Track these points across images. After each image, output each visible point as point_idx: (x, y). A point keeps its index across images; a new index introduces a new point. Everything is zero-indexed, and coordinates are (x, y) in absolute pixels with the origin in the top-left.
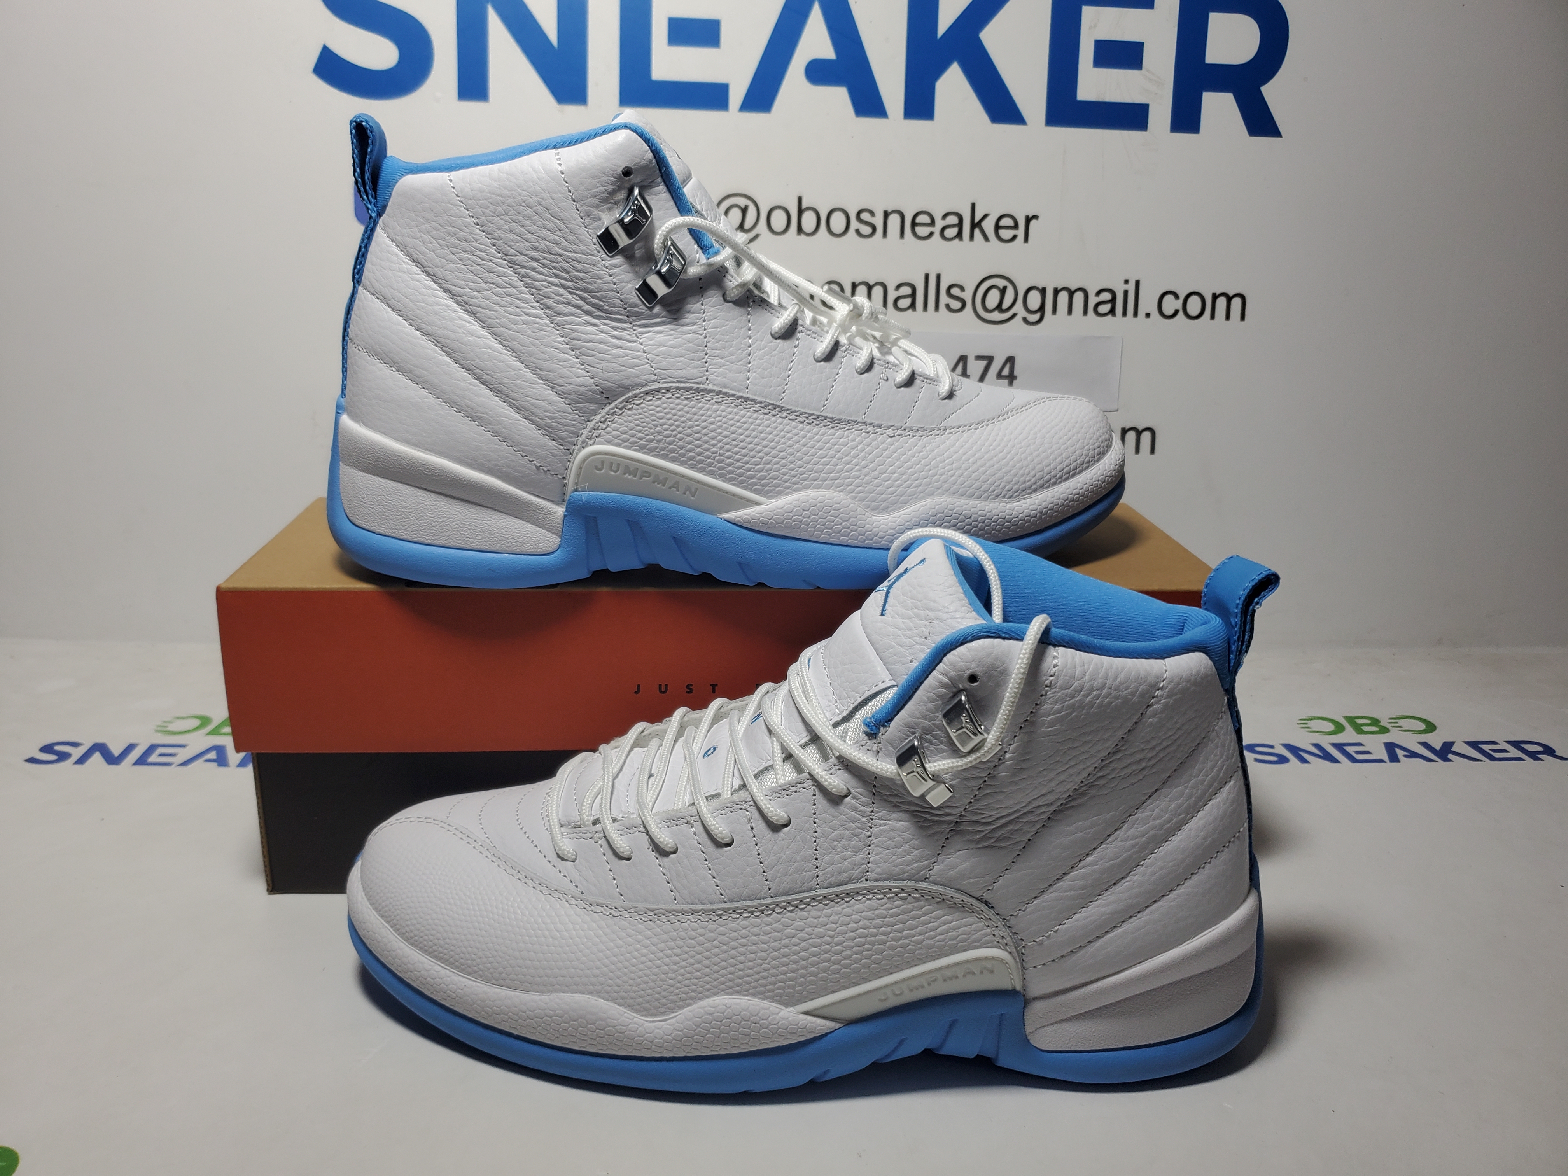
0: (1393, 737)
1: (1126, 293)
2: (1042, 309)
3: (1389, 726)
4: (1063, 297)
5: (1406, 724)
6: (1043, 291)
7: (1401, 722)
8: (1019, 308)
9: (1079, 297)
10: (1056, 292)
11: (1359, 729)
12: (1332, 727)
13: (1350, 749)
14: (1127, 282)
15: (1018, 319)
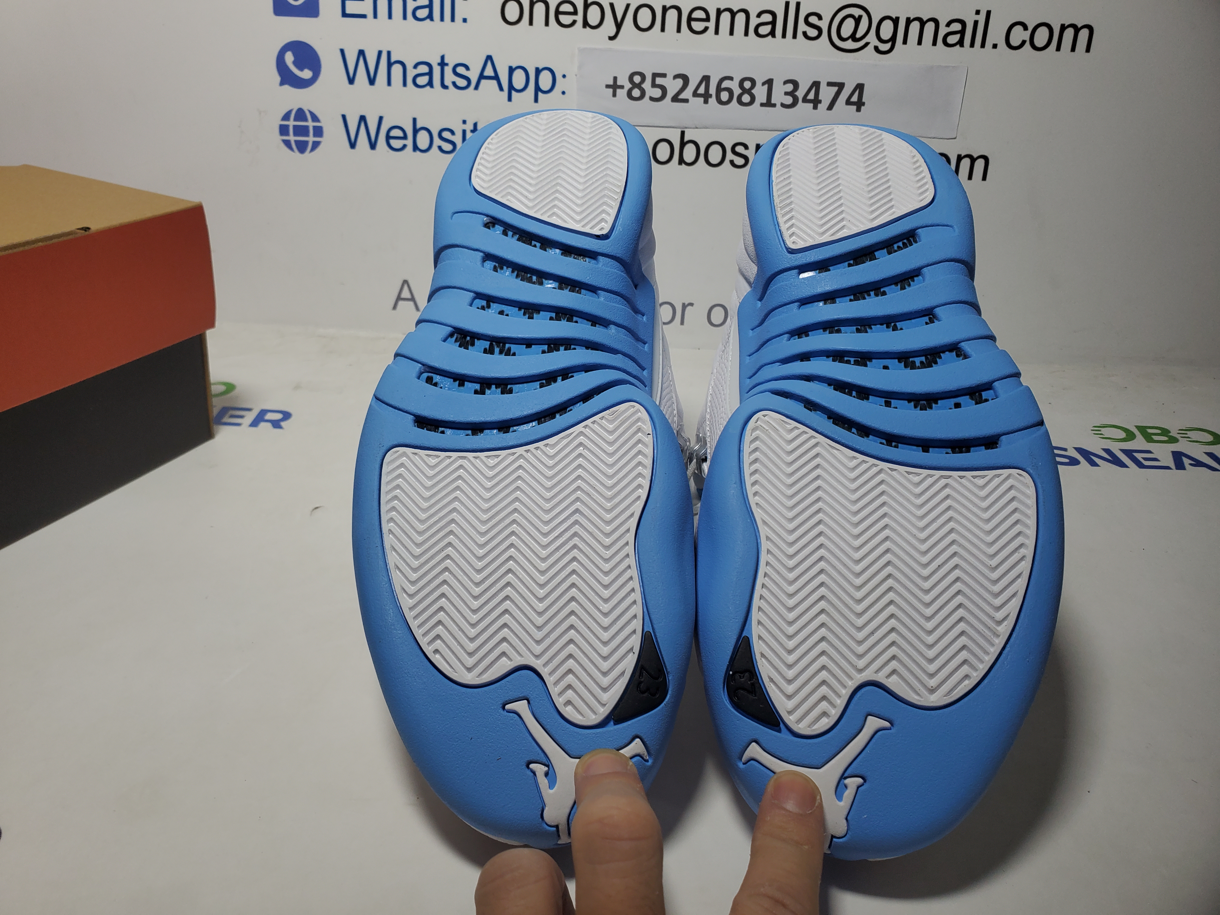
0: (1180, 447)
1: (976, 23)
2: (893, 39)
3: (1178, 436)
4: (915, 27)
5: (1194, 435)
6: (896, 21)
7: (1190, 434)
8: (872, 38)
9: (930, 28)
10: (909, 21)
11: (1149, 438)
12: (1123, 435)
13: (1139, 456)
14: (978, 12)
15: (871, 48)
